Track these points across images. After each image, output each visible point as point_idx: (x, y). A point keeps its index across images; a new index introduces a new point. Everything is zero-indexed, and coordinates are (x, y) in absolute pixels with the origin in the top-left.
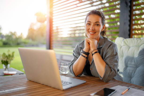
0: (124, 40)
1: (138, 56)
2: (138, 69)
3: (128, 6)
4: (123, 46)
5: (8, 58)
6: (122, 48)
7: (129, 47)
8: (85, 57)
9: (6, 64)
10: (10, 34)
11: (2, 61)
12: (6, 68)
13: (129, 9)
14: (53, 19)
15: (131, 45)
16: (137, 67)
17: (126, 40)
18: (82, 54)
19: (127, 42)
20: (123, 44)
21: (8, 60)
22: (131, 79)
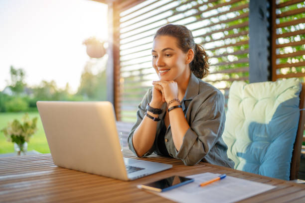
0: (245, 87)
1: (272, 119)
2: (272, 145)
3: (265, 19)
4: (245, 98)
5: (23, 130)
6: (243, 103)
7: (256, 102)
8: (152, 118)
9: (20, 142)
10: (42, 86)
11: (12, 136)
12: (21, 149)
13: (268, 24)
14: (120, 51)
15: (259, 97)
16: (271, 141)
17: (250, 87)
18: (148, 112)
19: (252, 90)
20: (243, 95)
21: (23, 134)
22: (259, 167)
